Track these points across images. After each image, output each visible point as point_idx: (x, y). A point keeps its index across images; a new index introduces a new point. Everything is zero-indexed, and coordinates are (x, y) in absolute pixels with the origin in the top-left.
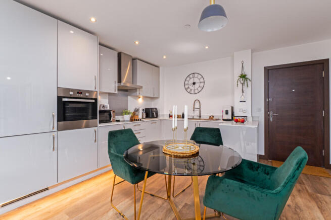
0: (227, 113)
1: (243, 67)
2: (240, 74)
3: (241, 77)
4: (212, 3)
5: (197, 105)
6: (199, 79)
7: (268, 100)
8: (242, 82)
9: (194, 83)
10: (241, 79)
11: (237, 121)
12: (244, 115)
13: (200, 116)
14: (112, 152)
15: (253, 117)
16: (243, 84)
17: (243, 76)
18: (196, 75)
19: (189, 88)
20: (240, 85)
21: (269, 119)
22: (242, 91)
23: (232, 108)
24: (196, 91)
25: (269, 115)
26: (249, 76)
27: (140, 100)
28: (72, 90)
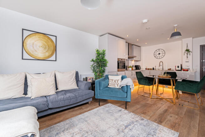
0: (178, 67)
1: (187, 46)
2: (186, 49)
3: (186, 51)
4: (176, 31)
5: (161, 64)
6: (162, 52)
7: (202, 60)
8: (187, 53)
9: (159, 54)
10: (186, 52)
11: (184, 70)
12: (188, 68)
13: (163, 69)
14: (138, 77)
15: (193, 69)
16: (187, 54)
17: (188, 50)
18: (160, 50)
19: (156, 56)
20: (186, 54)
21: (203, 70)
22: (186, 57)
23: (181, 65)
24: (161, 57)
25: (202, 68)
26: (191, 50)
27: (133, 62)
28: (120, 59)
